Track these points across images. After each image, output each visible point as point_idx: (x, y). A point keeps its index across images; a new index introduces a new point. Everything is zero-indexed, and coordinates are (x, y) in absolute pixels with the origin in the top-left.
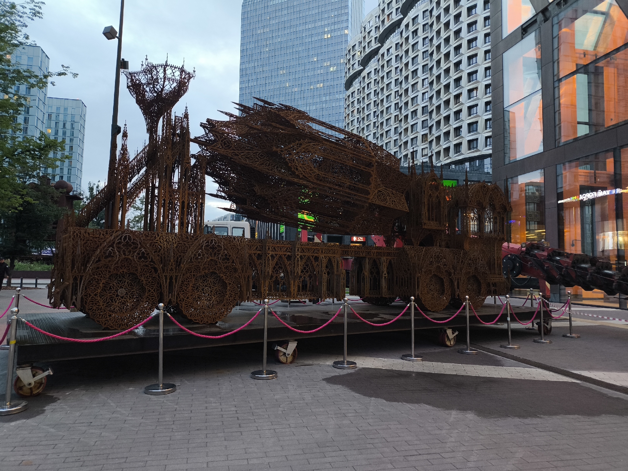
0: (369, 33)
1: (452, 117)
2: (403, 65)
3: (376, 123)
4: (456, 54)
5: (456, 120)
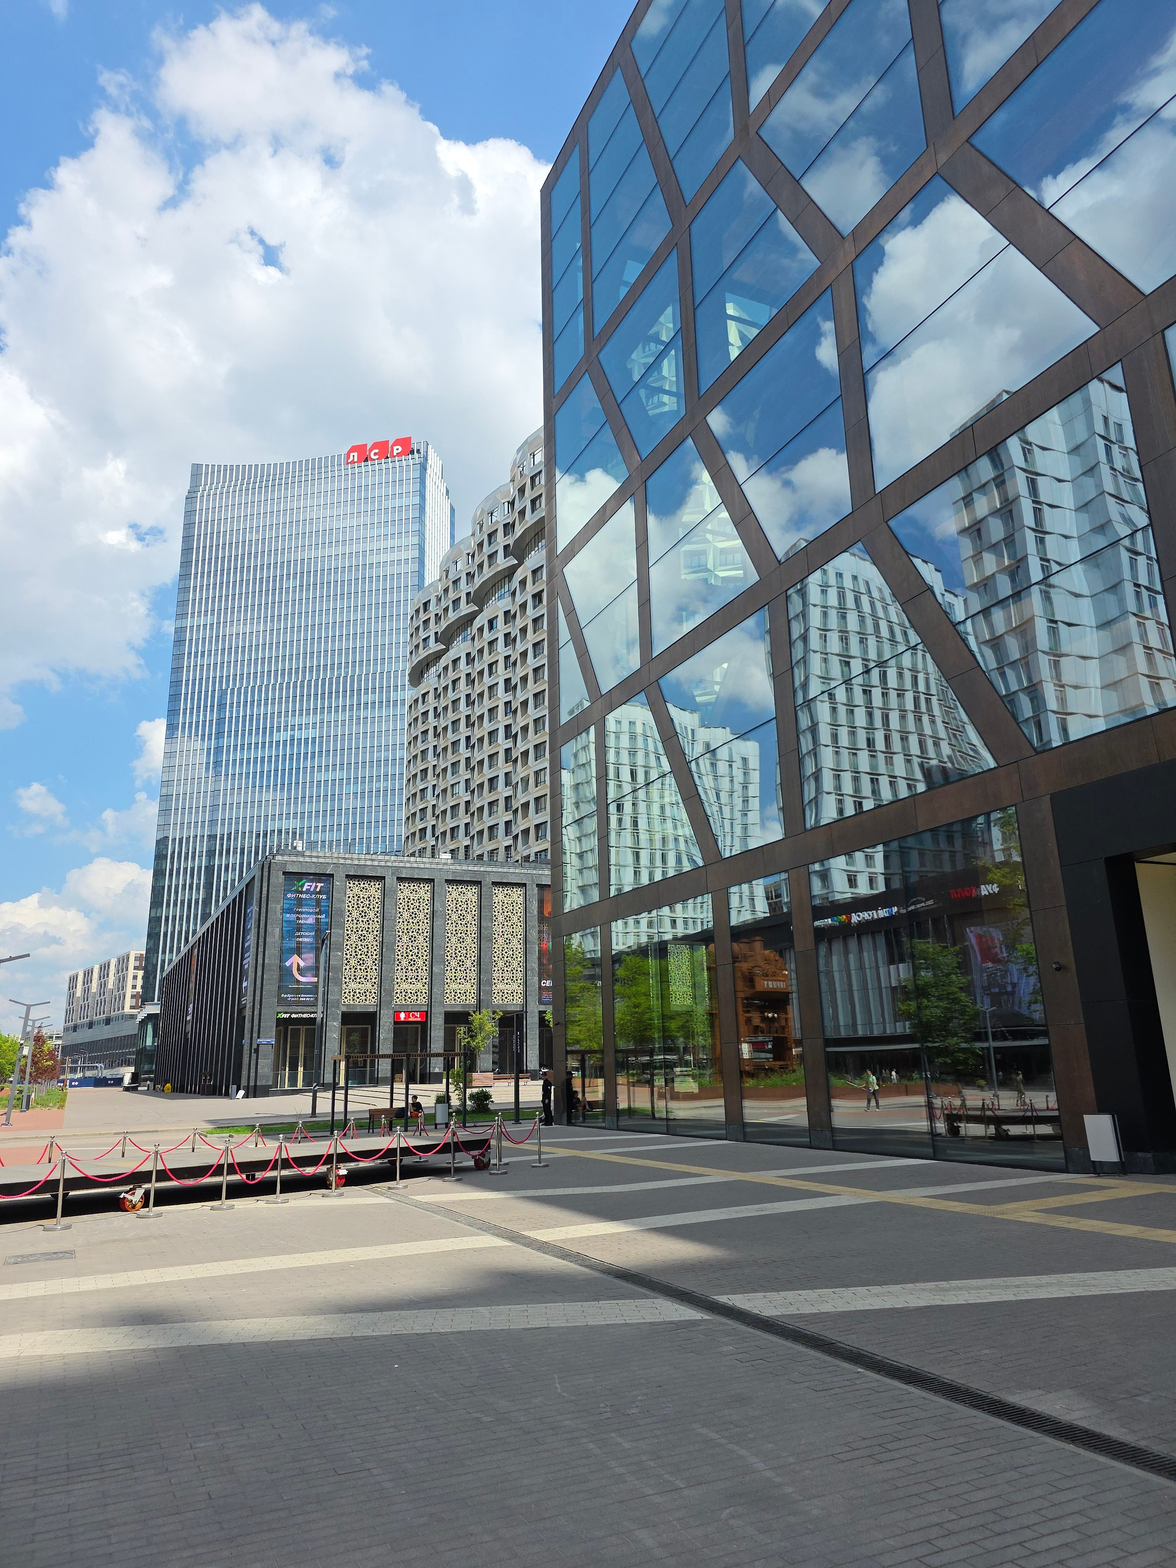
3: (471, 761)
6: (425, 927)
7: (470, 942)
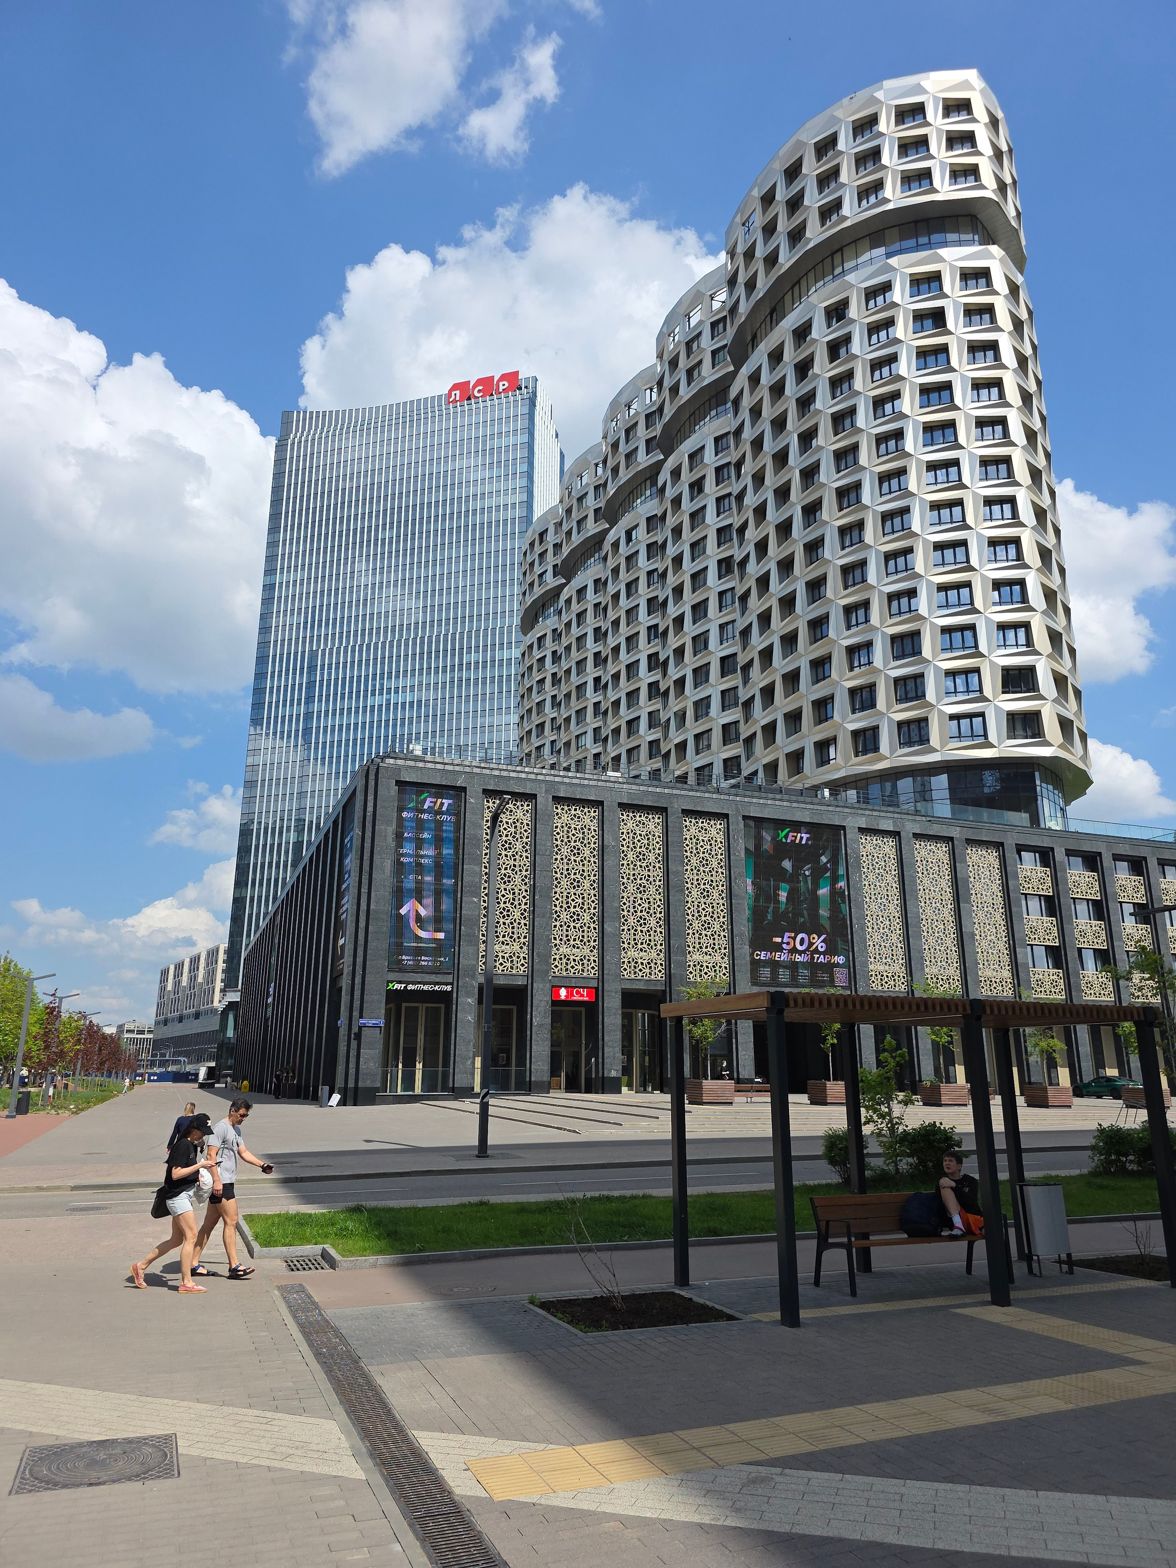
0: (580, 500)
1: (805, 675)
2: (669, 592)
3: (602, 757)
4: (807, 524)
5: (816, 680)
6: (592, 867)
7: (654, 893)
